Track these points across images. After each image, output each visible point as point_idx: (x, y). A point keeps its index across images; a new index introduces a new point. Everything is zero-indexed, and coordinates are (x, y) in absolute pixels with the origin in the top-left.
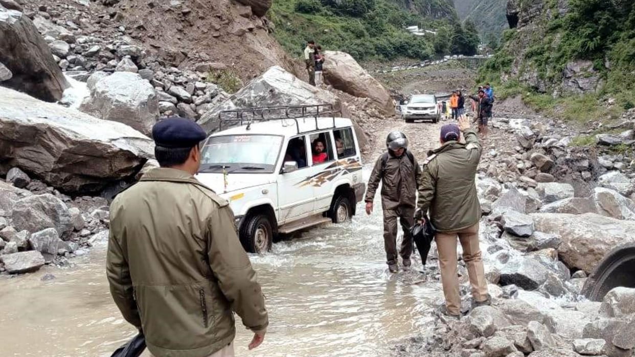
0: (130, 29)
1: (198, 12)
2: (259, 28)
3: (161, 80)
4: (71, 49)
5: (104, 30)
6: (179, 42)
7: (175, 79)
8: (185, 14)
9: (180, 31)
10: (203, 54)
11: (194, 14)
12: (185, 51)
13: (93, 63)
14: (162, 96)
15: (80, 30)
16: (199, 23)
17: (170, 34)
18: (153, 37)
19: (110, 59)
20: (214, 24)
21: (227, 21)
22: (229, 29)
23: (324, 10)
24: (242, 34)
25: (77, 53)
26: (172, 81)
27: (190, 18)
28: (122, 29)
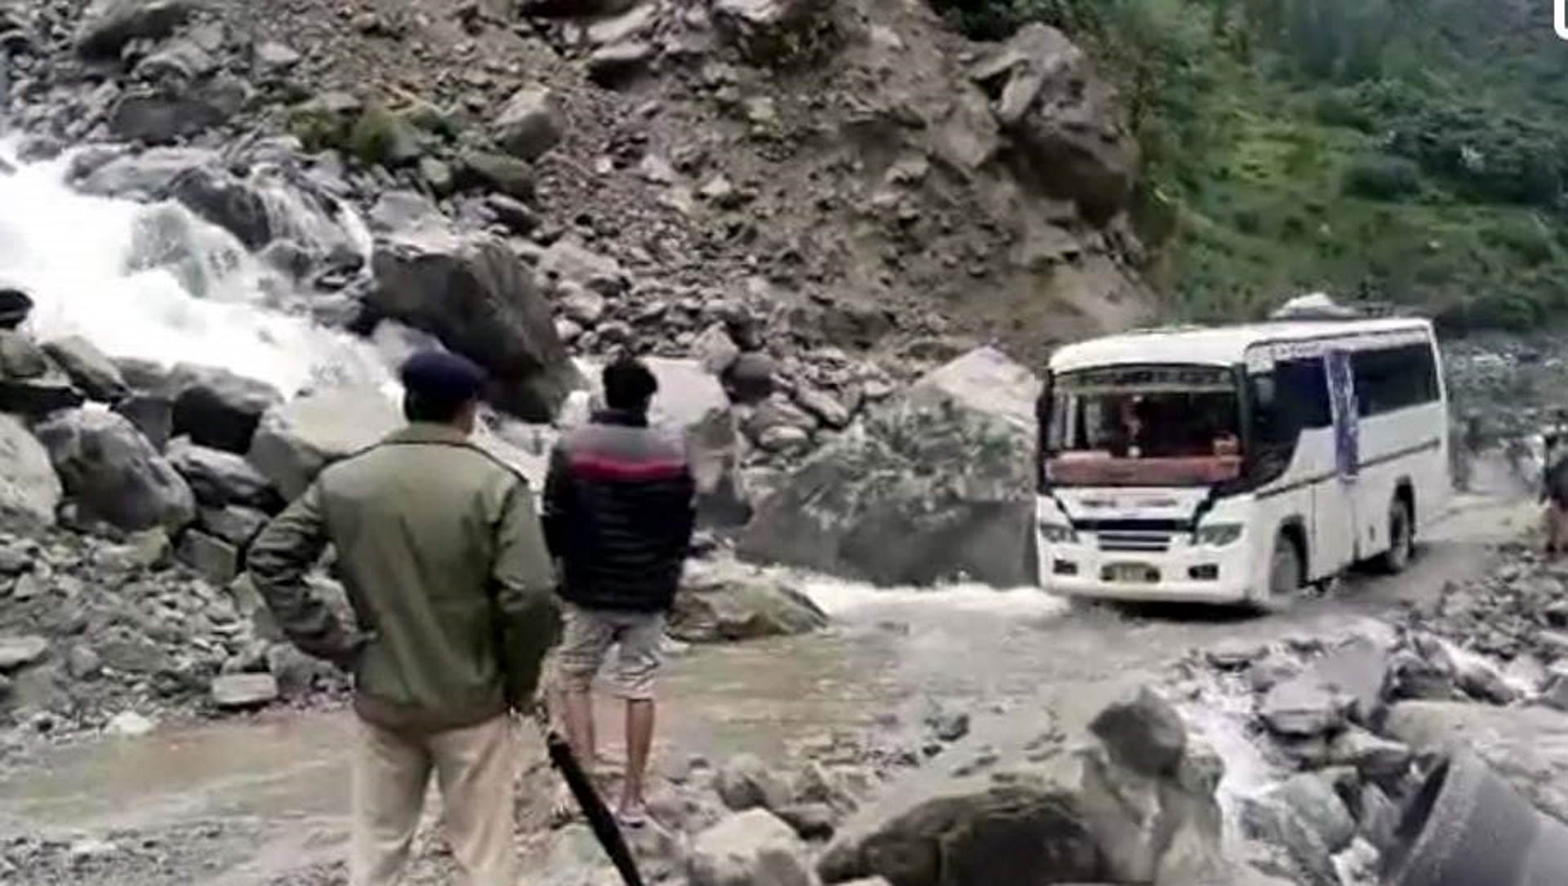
0: (768, 259)
1: (937, 218)
2: (1094, 251)
3: (789, 378)
4: (608, 309)
5: (708, 263)
6: (884, 288)
7: (822, 376)
8: (905, 223)
9: (891, 263)
10: (932, 318)
11: (926, 222)
12: (893, 308)
13: (647, 340)
14: (783, 413)
15: (656, 267)
16: (942, 242)
17: (866, 269)
18: (819, 279)
19: (681, 328)
20: (974, 244)
21: (1007, 237)
22: (1013, 256)
23: (1429, 188)
24: (1044, 266)
25: (618, 317)
26: (814, 381)
27: (919, 229)
28: (752, 260)
